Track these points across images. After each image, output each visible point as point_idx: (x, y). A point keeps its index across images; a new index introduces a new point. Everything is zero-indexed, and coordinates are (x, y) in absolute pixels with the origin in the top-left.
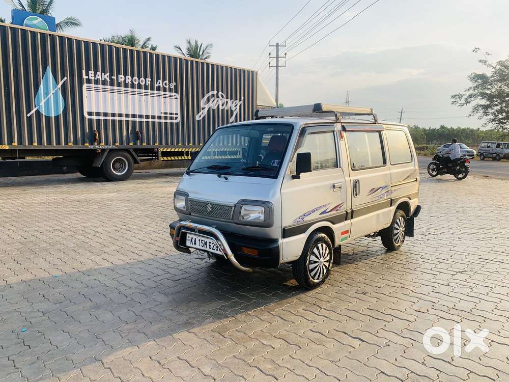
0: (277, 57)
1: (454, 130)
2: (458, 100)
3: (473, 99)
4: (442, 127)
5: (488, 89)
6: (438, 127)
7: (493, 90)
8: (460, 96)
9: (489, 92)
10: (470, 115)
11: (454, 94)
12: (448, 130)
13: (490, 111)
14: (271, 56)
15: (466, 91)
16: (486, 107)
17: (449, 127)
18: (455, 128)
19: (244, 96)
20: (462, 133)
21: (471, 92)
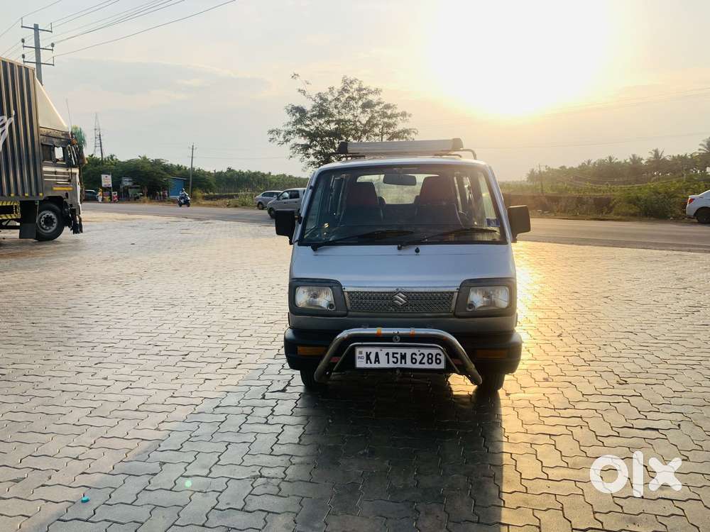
0: (38, 48)
1: (243, 174)
2: (276, 136)
3: (292, 136)
4: (230, 170)
5: (307, 126)
6: (225, 170)
7: (312, 127)
8: (278, 133)
9: (307, 129)
10: (291, 157)
11: (271, 129)
12: (237, 173)
13: (311, 151)
14: (25, 45)
15: (285, 125)
16: (306, 147)
17: (238, 170)
18: (245, 171)
19: (15, 109)
20: (253, 178)
21: (290, 128)
